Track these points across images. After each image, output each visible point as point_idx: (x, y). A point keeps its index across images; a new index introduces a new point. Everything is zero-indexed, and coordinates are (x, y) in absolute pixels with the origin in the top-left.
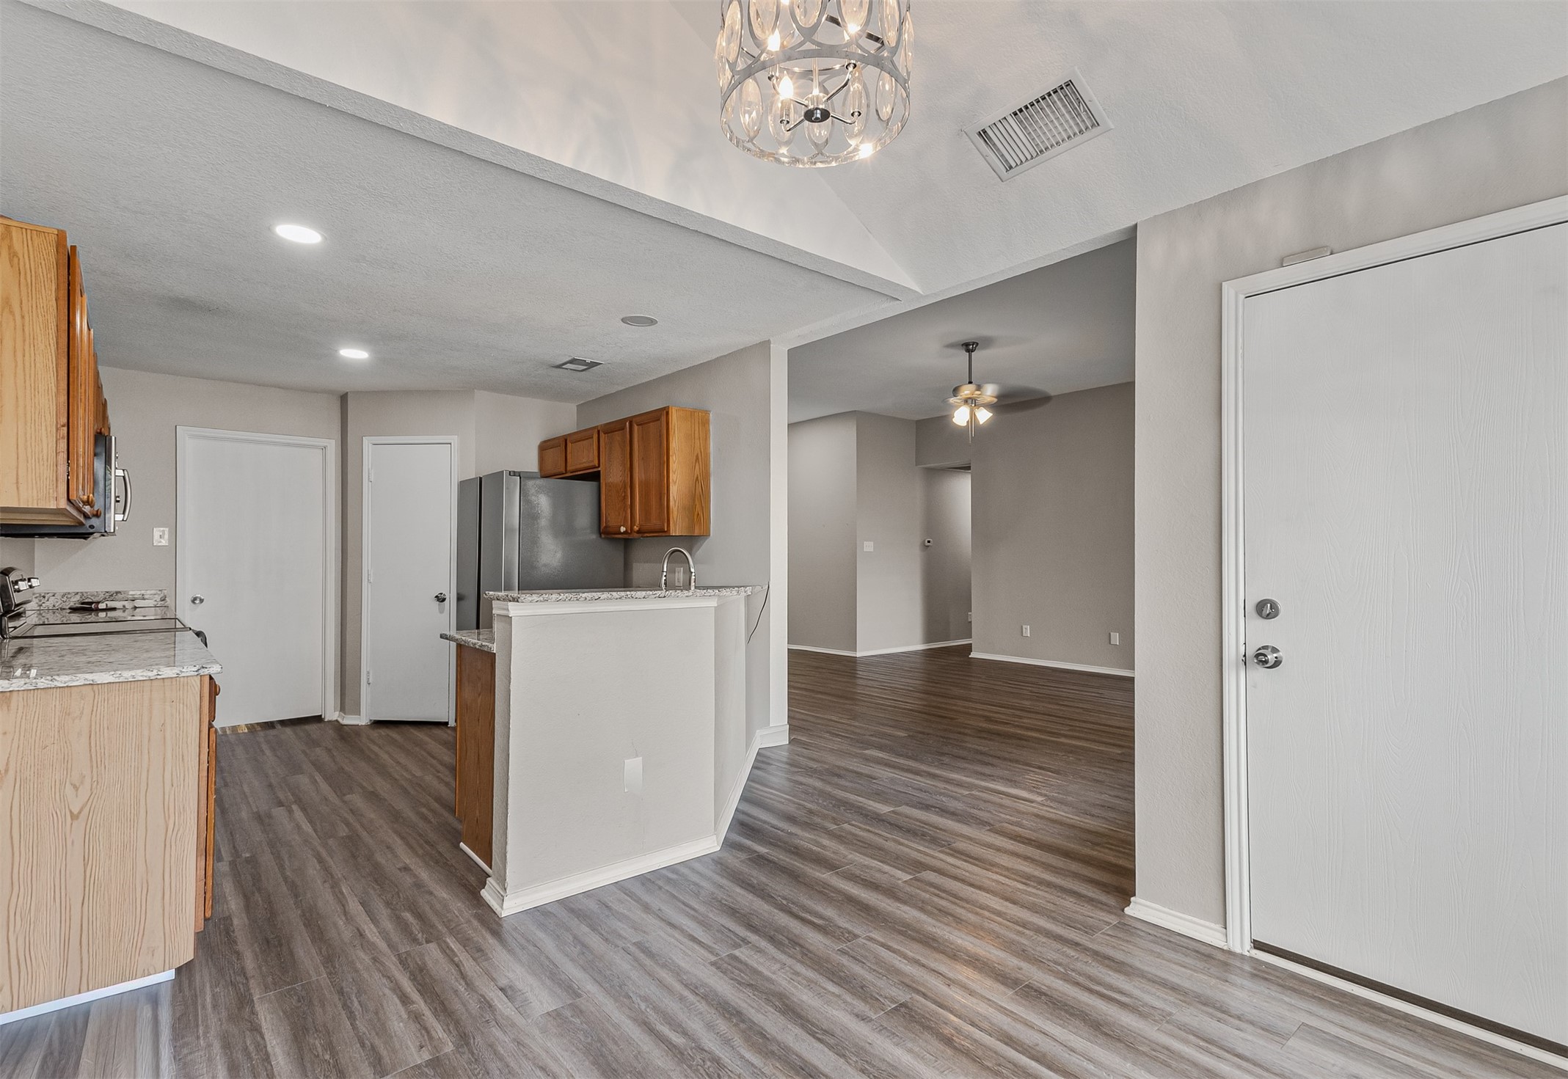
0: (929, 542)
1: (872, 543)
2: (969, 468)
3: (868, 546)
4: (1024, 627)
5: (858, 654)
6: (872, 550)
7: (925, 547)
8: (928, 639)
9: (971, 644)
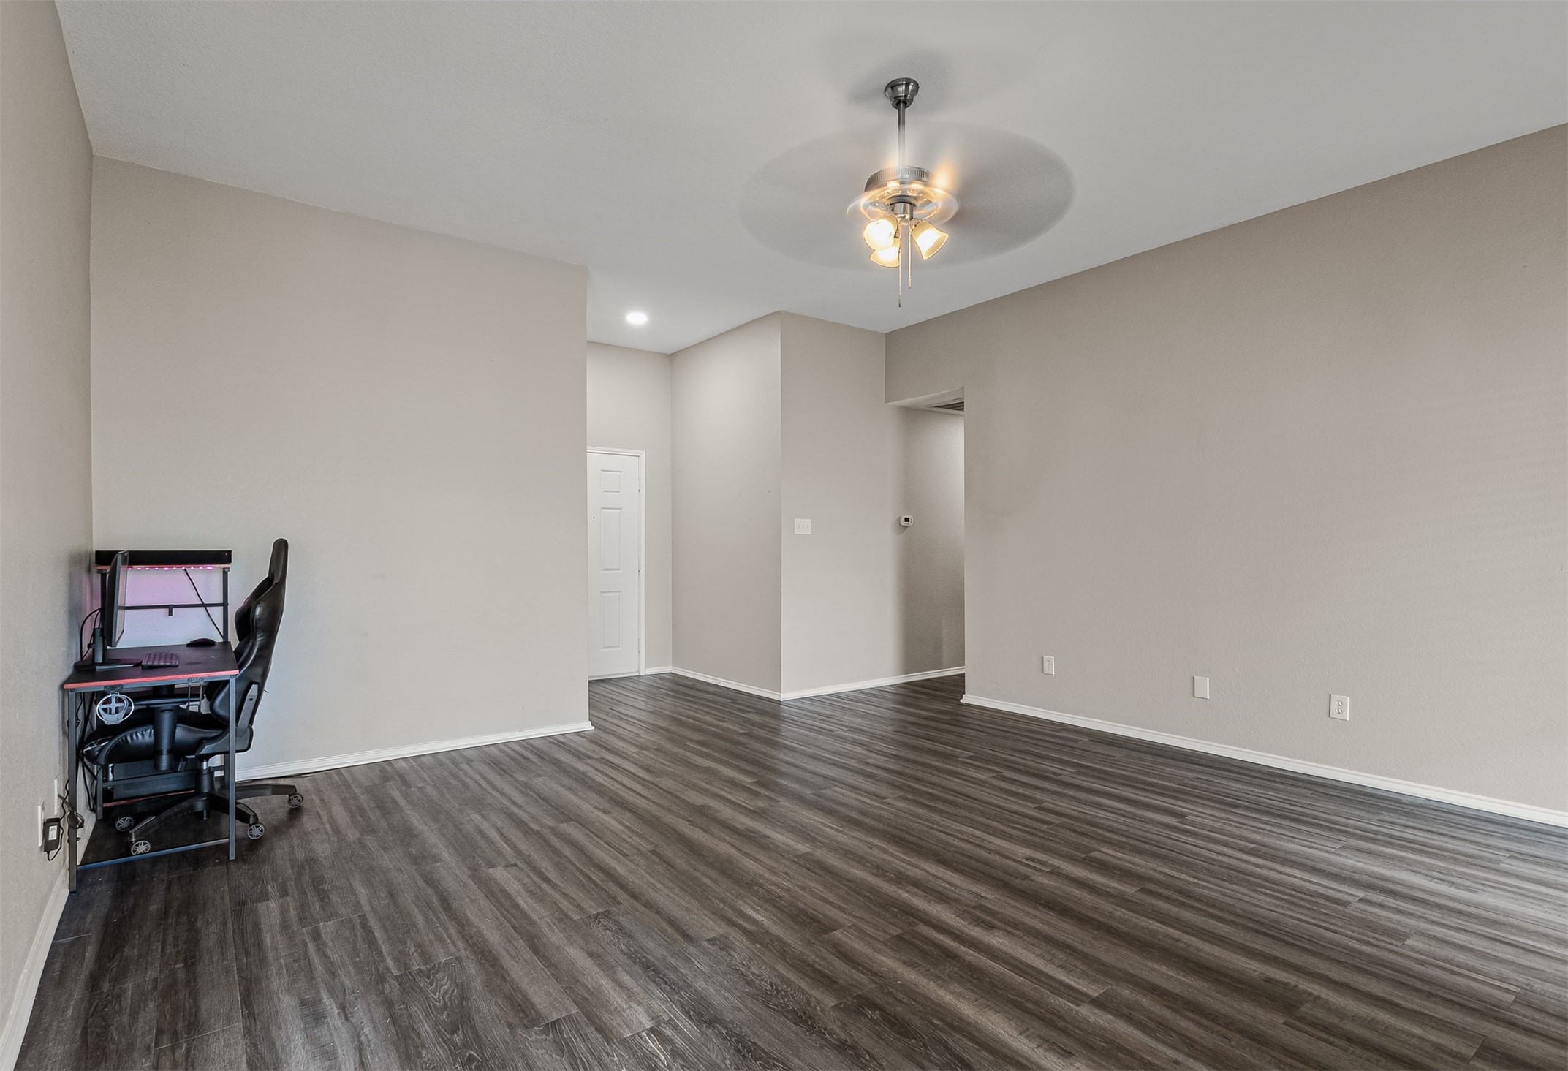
0: (907, 520)
1: (810, 520)
2: (959, 406)
3: (803, 527)
4: (1046, 657)
5: (784, 696)
6: (809, 532)
7: (904, 525)
8: (908, 667)
9: (963, 676)
